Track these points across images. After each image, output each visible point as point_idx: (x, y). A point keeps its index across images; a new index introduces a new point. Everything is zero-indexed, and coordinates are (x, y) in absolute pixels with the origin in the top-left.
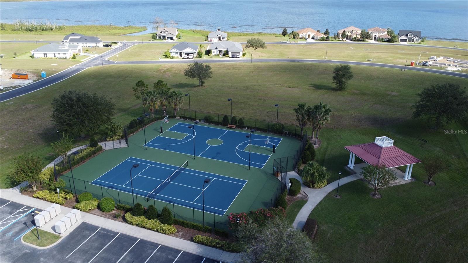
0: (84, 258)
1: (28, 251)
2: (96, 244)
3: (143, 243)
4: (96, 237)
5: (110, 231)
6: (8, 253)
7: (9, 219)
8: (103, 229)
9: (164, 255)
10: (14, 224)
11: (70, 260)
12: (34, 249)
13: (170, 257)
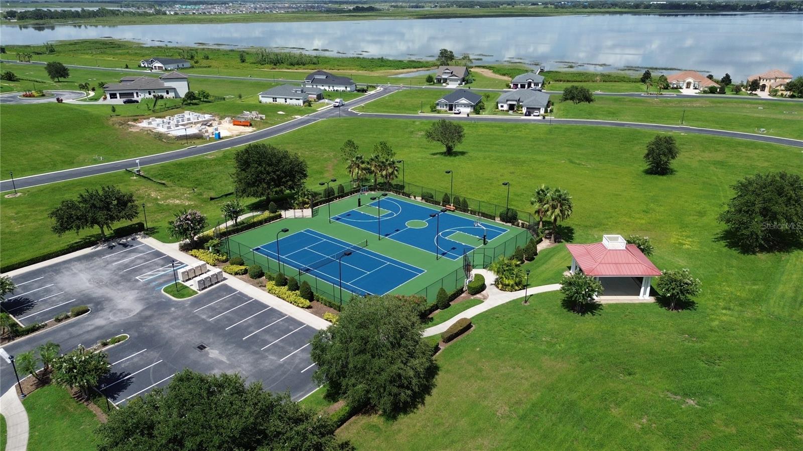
0: (210, 314)
1: (164, 300)
2: (227, 305)
3: (273, 310)
4: (231, 298)
5: (246, 296)
6: (147, 299)
7: (159, 271)
8: (240, 293)
9: (286, 324)
10: (162, 275)
11: (197, 314)
12: (170, 299)
13: (291, 327)
